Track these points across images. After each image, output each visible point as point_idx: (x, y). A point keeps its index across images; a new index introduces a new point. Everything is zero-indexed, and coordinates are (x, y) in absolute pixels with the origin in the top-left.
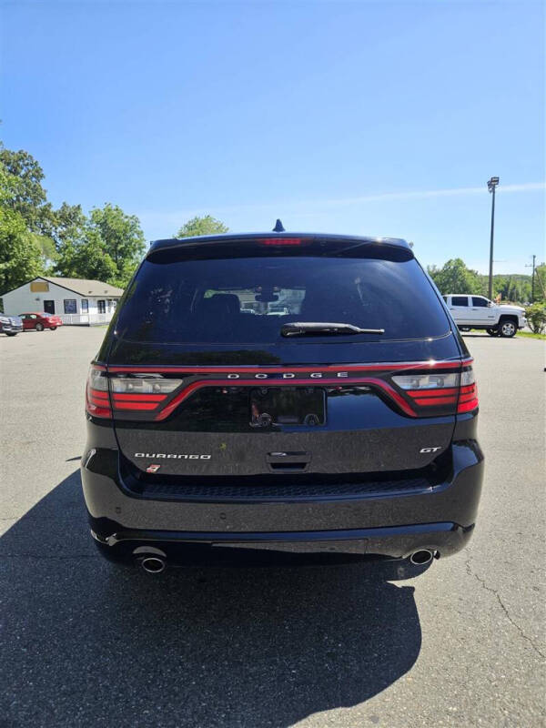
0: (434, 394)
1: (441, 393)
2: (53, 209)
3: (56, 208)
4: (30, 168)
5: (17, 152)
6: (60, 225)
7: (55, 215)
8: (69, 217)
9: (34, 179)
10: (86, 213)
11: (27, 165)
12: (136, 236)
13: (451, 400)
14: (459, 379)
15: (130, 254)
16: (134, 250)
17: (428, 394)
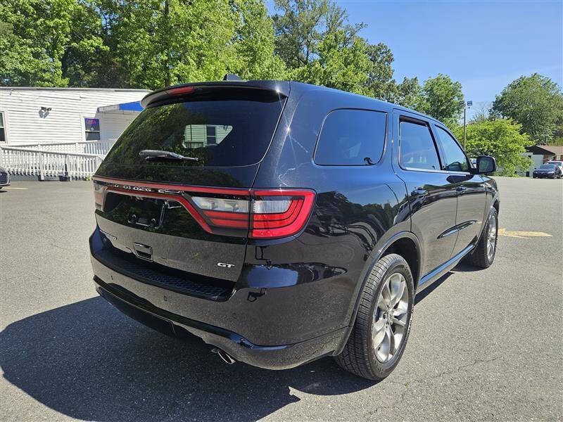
0: (228, 215)
1: (233, 216)
2: (397, 84)
3: (399, 82)
4: (384, 55)
5: (377, 45)
6: (400, 95)
7: (398, 88)
8: (407, 89)
9: (386, 63)
10: (421, 84)
11: (383, 53)
12: (456, 98)
13: (245, 225)
14: (251, 207)
15: (449, 114)
16: (453, 110)
17: (221, 215)
